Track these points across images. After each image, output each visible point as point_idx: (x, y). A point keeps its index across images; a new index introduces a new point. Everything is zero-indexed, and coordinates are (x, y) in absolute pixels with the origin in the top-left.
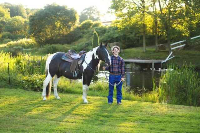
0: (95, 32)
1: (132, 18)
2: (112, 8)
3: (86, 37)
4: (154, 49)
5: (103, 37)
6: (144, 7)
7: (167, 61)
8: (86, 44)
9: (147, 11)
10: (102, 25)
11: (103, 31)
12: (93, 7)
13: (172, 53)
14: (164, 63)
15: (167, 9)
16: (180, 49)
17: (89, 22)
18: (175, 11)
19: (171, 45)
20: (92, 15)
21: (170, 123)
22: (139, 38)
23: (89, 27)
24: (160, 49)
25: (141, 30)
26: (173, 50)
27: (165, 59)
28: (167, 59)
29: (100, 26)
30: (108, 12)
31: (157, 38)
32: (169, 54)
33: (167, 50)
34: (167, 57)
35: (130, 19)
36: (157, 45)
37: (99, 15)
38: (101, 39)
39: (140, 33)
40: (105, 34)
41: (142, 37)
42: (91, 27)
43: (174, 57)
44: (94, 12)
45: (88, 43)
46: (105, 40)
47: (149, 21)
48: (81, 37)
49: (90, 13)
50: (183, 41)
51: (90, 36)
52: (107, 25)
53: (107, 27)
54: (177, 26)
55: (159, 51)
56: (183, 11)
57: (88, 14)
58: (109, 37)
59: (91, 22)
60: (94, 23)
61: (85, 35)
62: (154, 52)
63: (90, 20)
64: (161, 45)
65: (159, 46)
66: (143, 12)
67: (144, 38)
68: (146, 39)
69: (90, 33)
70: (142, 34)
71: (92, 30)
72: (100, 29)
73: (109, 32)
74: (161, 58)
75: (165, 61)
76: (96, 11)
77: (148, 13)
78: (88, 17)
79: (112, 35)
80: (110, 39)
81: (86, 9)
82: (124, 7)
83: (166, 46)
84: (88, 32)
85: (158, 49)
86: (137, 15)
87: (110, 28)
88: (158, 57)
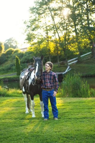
0: (16, 57)
1: (41, 45)
2: (26, 39)
3: (10, 60)
4: (57, 65)
5: (22, 60)
6: (48, 37)
7: (66, 73)
8: (10, 65)
9: (51, 40)
10: (21, 51)
11: (21, 55)
12: (12, 38)
13: (69, 67)
14: (64, 74)
15: (63, 37)
16: (74, 64)
17: (11, 50)
18: (69, 39)
19: (68, 61)
20: (12, 44)
21: (68, 106)
22: (47, 58)
23: (11, 53)
24: (61, 65)
25: (47, 53)
26: (69, 65)
27: (65, 71)
28: (66, 71)
29: (19, 52)
30: (25, 43)
31: (58, 58)
32: (67, 68)
33: (66, 65)
34: (66, 70)
35: (39, 46)
36: (59, 62)
37: (16, 43)
38: (21, 61)
39: (47, 55)
40: (24, 57)
41: (48, 58)
42: (13, 53)
43: (71, 70)
44: (13, 42)
45: (12, 64)
46: (24, 61)
47: (52, 46)
48: (6, 61)
49: (10, 43)
50: (76, 58)
51: (13, 60)
52: (24, 51)
53: (24, 52)
54: (71, 49)
55: (60, 67)
56: (74, 38)
57: (9, 43)
58: (26, 59)
59: (13, 49)
60: (15, 50)
61: (9, 59)
62: (57, 67)
63: (11, 48)
64: (61, 62)
65: (60, 63)
66: (48, 41)
67: (50, 58)
68: (51, 58)
69: (13, 57)
70: (48, 55)
71: (14, 55)
72: (19, 54)
73: (25, 55)
74: (62, 70)
75: (65, 73)
76: (14, 41)
77: (51, 41)
78: (9, 45)
79: (28, 58)
80: (27, 60)
81: (7, 40)
82: (35, 38)
83: (65, 62)
84: (11, 57)
85: (60, 65)
86: (44, 43)
87: (26, 53)
88: (60, 70)
